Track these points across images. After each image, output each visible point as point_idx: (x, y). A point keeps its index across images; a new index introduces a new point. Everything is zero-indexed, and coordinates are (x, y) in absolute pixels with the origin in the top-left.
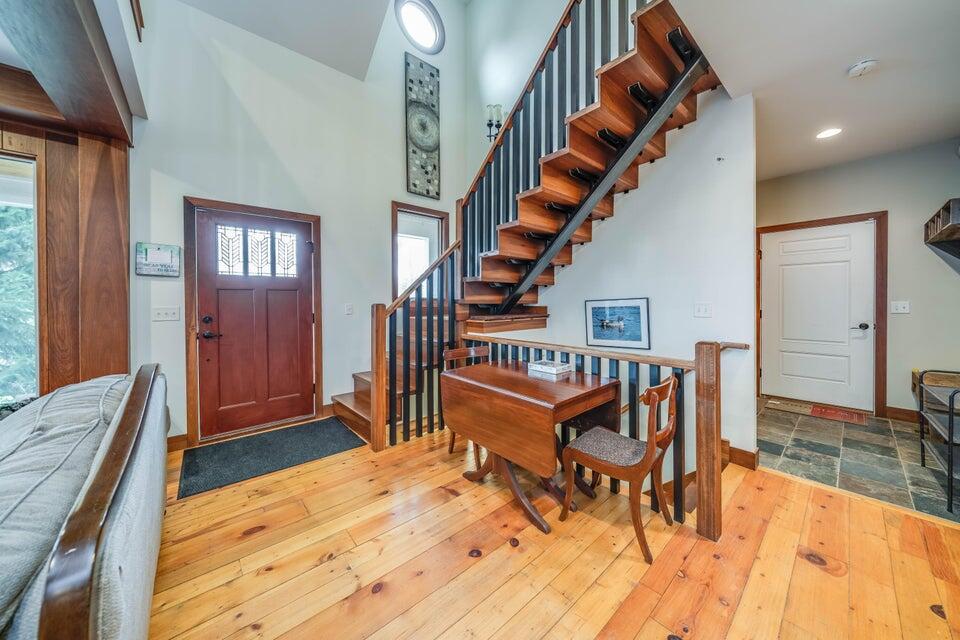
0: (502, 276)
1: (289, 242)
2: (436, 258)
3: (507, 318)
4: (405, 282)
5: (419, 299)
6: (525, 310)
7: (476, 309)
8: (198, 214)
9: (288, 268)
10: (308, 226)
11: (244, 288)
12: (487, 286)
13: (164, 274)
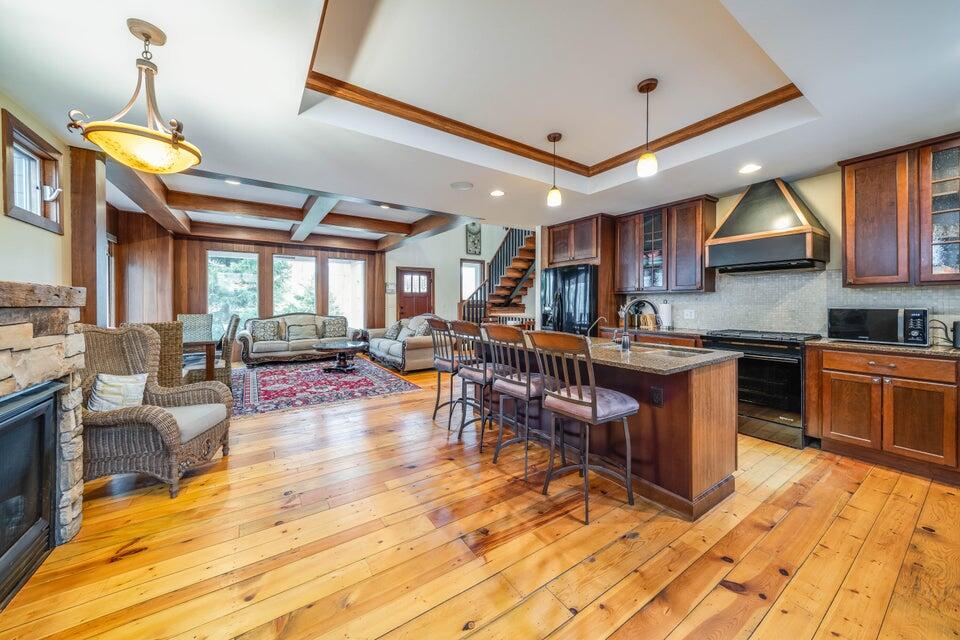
0: (503, 292)
1: (424, 278)
2: (479, 286)
3: (506, 308)
4: (466, 297)
5: (473, 301)
6: (516, 305)
7: (494, 305)
8: (401, 272)
9: (424, 290)
10: (429, 273)
11: (412, 296)
12: (498, 296)
13: (392, 293)
